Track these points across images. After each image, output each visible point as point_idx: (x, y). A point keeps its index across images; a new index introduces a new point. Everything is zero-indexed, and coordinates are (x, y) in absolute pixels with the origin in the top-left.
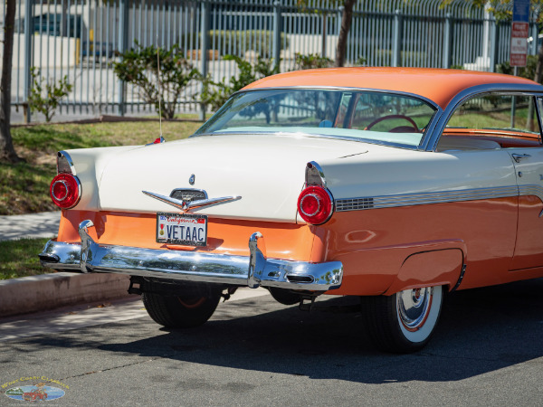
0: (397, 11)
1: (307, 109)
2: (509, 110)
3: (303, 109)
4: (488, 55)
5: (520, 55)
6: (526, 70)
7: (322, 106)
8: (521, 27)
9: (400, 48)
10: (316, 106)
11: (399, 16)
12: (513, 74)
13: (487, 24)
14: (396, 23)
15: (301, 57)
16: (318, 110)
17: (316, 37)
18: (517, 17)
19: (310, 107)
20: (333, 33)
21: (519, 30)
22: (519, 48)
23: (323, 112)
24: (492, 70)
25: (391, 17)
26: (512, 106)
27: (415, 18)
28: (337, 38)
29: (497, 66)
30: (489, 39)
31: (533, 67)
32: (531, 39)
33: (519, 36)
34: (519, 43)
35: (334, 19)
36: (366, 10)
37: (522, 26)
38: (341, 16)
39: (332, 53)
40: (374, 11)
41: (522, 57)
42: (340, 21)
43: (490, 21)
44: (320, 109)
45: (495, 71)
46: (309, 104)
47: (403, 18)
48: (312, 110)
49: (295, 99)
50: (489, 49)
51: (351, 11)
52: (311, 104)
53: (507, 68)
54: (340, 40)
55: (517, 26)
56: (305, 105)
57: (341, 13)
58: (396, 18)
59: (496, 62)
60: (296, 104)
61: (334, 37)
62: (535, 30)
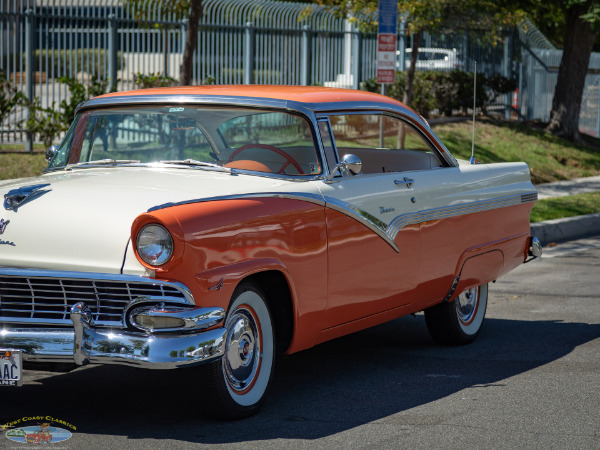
0: (248, 24)
1: (149, 132)
2: (377, 137)
3: (145, 132)
4: (351, 73)
5: (388, 70)
6: (394, 88)
7: (167, 129)
8: (389, 40)
9: (253, 66)
10: (160, 128)
11: (250, 28)
12: (379, 93)
13: (348, 38)
14: (247, 37)
15: (141, 77)
16: (162, 133)
17: (157, 55)
18: (383, 28)
19: (152, 130)
20: (176, 51)
21: (386, 43)
22: (386, 63)
23: (168, 136)
24: (356, 88)
25: (243, 31)
26: (380, 132)
27: (268, 32)
28: (182, 56)
29: (361, 84)
30: (352, 54)
31: (401, 85)
32: (398, 53)
33: (386, 50)
34: (386, 57)
35: (177, 34)
36: (213, 23)
37: (389, 38)
38: (186, 30)
39: (175, 73)
40: (222, 24)
41: (390, 73)
42: (184, 36)
43: (352, 33)
44: (164, 132)
45: (359, 88)
46: (151, 127)
47: (255, 31)
48: (155, 134)
49: (136, 122)
50: (351, 65)
51: (197, 24)
52: (154, 127)
53: (372, 85)
54: (185, 57)
55: (383, 39)
56: (147, 127)
57: (185, 26)
58: (247, 31)
59: (360, 80)
60: (137, 127)
61: (177, 56)
62: (402, 43)
